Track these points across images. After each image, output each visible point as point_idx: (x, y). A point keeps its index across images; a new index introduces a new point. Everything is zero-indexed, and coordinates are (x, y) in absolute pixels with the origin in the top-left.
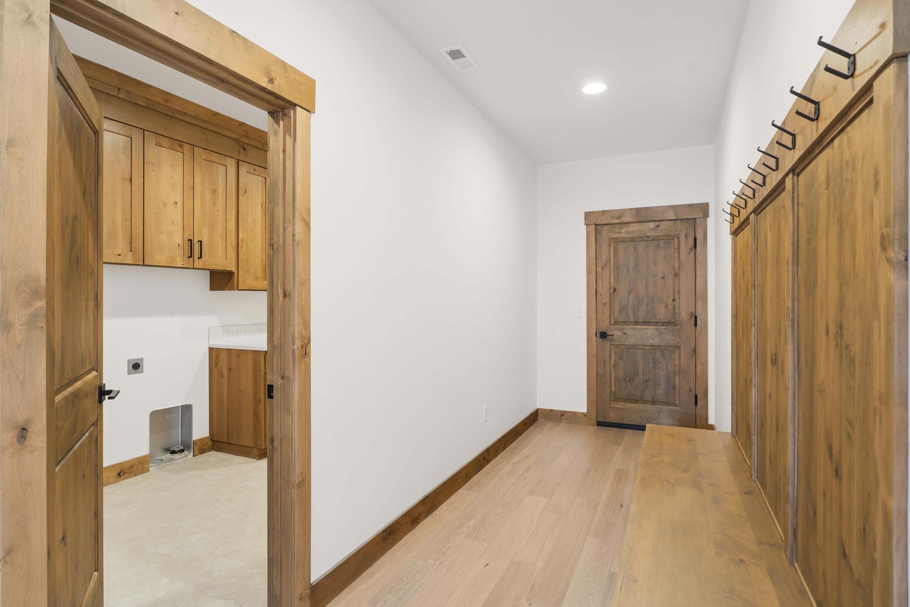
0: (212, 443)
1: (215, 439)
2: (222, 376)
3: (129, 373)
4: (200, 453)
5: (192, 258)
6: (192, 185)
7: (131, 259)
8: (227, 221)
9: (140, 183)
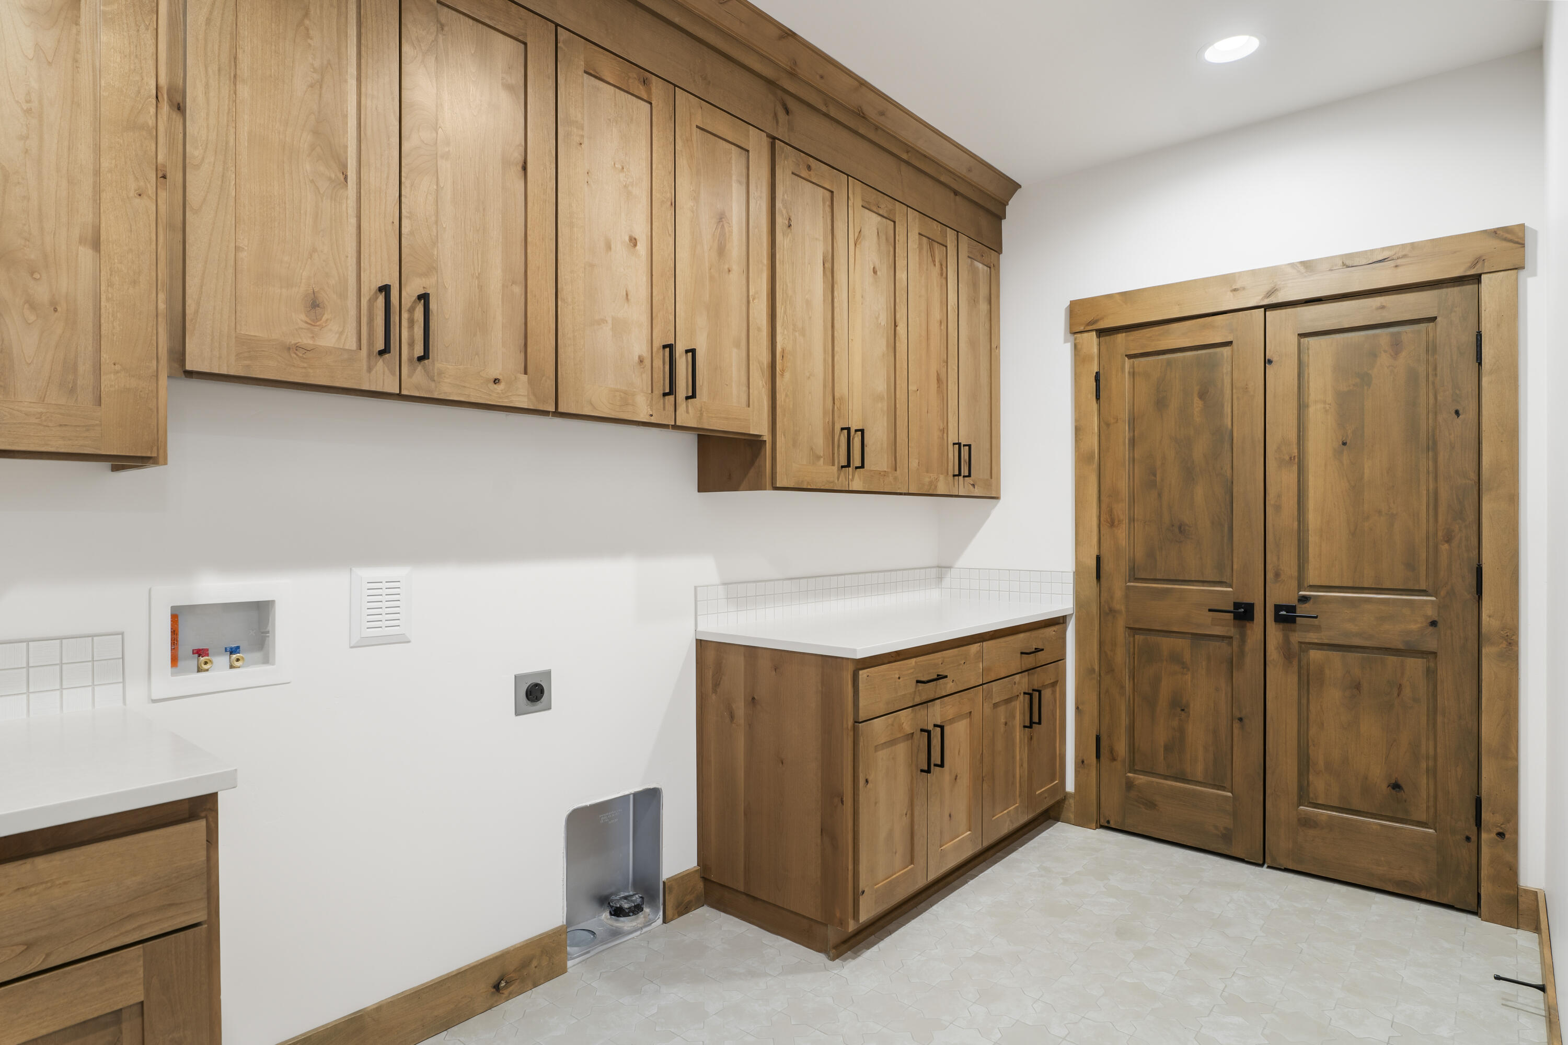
0: (705, 885)
1: (713, 877)
2: (732, 717)
3: (518, 713)
4: (678, 912)
5: (671, 398)
6: (670, 195)
7: (526, 394)
8: (751, 299)
9: (548, 176)
